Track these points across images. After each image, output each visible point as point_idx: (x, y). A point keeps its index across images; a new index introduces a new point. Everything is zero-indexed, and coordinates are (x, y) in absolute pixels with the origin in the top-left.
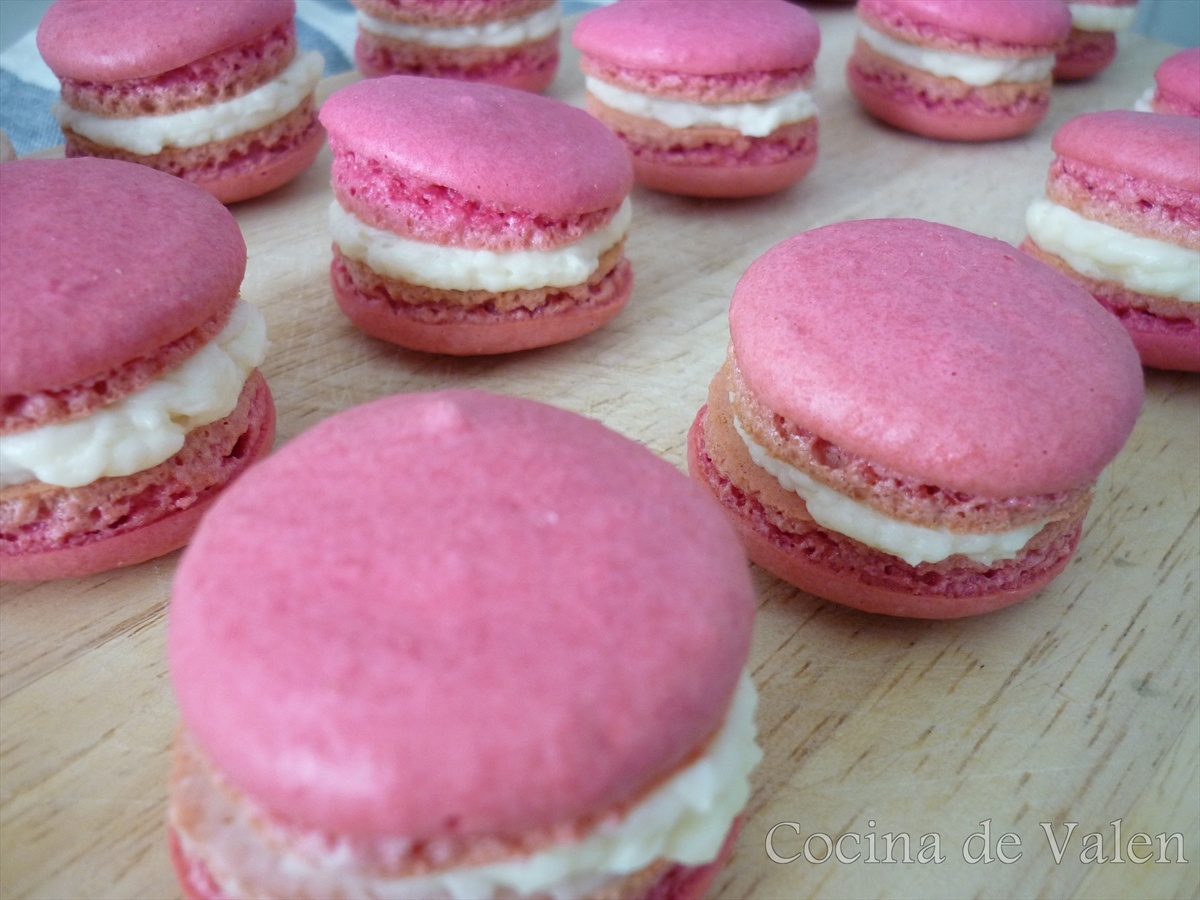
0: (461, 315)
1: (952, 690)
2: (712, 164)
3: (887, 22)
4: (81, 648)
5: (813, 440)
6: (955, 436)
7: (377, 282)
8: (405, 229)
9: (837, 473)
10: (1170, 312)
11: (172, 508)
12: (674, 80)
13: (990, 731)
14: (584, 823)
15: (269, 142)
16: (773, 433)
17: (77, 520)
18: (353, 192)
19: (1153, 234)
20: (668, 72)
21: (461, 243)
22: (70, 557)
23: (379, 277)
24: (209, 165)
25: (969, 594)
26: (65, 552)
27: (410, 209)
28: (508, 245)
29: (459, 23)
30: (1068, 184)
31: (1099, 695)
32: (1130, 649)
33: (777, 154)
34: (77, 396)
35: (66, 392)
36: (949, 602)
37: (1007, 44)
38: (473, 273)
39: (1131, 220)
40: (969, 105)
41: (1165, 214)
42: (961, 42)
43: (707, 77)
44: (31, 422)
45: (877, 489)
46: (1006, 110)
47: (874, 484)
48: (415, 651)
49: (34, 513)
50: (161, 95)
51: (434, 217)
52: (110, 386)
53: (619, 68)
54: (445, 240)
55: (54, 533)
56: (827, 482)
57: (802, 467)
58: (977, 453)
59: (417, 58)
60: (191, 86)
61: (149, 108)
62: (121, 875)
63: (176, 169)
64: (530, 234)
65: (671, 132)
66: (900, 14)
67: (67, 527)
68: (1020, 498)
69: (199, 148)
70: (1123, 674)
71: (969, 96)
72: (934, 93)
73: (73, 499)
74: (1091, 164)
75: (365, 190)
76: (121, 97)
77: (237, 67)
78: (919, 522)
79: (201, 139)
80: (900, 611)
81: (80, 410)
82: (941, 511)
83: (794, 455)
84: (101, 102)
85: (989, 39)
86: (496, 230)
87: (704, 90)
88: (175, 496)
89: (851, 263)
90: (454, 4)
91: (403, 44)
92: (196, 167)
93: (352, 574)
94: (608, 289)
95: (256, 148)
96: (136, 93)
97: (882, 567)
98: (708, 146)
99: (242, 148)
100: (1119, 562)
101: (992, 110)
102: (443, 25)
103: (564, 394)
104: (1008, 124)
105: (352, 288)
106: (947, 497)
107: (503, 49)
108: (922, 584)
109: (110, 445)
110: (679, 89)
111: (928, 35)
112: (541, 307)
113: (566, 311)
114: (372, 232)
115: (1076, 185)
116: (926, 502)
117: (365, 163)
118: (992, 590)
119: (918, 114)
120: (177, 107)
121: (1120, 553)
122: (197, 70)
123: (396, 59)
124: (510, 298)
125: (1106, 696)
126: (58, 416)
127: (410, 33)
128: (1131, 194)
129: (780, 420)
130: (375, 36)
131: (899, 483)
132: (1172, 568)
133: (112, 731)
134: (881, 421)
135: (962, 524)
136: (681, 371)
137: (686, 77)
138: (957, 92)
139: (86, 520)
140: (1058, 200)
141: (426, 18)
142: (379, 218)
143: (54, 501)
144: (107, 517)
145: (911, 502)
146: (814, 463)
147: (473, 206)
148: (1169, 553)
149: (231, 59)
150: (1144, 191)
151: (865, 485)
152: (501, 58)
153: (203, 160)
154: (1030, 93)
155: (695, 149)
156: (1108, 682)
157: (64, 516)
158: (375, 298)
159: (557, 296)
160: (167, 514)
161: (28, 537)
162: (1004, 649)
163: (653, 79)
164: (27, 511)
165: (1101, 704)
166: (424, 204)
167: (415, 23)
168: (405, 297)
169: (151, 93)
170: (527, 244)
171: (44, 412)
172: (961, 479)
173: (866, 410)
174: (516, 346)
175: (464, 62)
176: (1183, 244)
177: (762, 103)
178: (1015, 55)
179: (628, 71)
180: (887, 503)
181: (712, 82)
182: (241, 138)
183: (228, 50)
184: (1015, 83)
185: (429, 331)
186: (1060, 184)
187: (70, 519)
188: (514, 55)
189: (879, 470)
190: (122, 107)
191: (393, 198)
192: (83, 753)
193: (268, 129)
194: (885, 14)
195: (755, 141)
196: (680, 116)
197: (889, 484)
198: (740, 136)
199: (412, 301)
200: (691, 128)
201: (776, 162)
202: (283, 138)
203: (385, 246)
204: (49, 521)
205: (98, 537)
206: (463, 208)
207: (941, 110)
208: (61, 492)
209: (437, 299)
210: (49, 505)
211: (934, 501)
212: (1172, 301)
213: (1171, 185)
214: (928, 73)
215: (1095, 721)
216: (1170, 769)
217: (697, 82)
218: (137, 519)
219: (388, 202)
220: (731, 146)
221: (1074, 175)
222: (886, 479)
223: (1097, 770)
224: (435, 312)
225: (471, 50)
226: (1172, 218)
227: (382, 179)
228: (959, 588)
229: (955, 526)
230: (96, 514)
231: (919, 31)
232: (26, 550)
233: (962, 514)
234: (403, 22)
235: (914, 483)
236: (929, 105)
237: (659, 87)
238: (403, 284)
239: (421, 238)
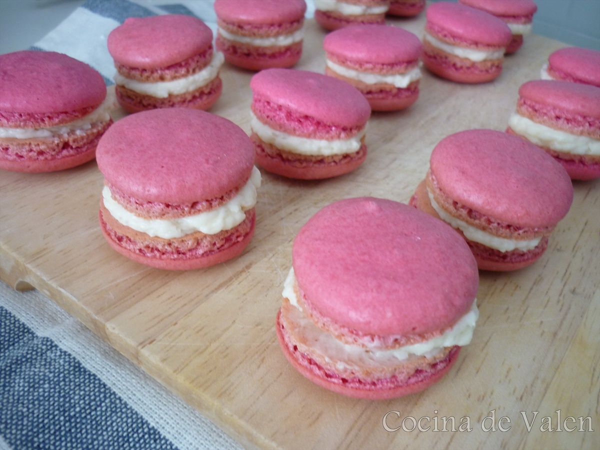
0: (311, 164)
1: (512, 295)
2: (383, 99)
3: (440, 35)
4: (210, 293)
5: (468, 210)
6: (520, 208)
7: (278, 152)
8: (293, 132)
9: (477, 222)
10: (567, 158)
11: (236, 241)
12: (369, 66)
13: (527, 308)
14: (442, 331)
15: (206, 91)
16: (452, 208)
17: (209, 246)
18: (268, 117)
19: (561, 129)
20: (367, 62)
21: (315, 137)
22: (205, 260)
23: (279, 150)
24: (184, 101)
25: (517, 262)
26: (203, 258)
27: (294, 124)
28: (332, 138)
29: (268, 36)
30: (527, 109)
31: (560, 295)
32: (567, 280)
33: (407, 94)
34: (215, 201)
35: (212, 200)
36: (511, 265)
37: (489, 45)
38: (320, 148)
39: (553, 124)
40: (472, 69)
41: (565, 122)
42: (471, 44)
43: (383, 65)
44: (199, 211)
45: (491, 226)
46: (487, 71)
47: (490, 225)
48: (395, 279)
49: (195, 244)
50: (168, 74)
51: (305, 128)
52: (225, 197)
53: (346, 60)
54: (309, 136)
55: (201, 251)
56: (473, 225)
57: (463, 220)
58: (528, 214)
59: (248, 50)
60: (179, 69)
61: (162, 79)
62: (259, 367)
63: (171, 103)
64: (340, 134)
65: (367, 86)
66: (446, 32)
67: (206, 249)
68: (539, 228)
69: (181, 95)
70: (567, 288)
71: (473, 65)
72: (459, 64)
73: (208, 239)
74: (536, 102)
75: (274, 117)
76: (151, 75)
77: (198, 62)
78: (505, 237)
79: (183, 91)
80: (494, 269)
81: (216, 206)
82: (512, 233)
83: (460, 215)
84: (141, 76)
85: (481, 43)
86: (328, 132)
87: (381, 69)
88: (238, 237)
89: (474, 148)
90: (267, 29)
91: (243, 44)
92: (179, 102)
93: (366, 257)
94: (361, 154)
95: (202, 93)
96: (158, 73)
97: (488, 253)
98: (381, 91)
99: (197, 94)
100: (558, 250)
101: (482, 71)
102: (262, 37)
103: (348, 194)
104: (488, 77)
105: (264, 154)
106: (514, 229)
107: (285, 47)
108: (501, 259)
109: (224, 219)
110: (372, 69)
111: (458, 41)
112: (340, 161)
113: (348, 163)
114: (277, 133)
115: (530, 110)
116: (508, 230)
117: (276, 106)
118: (524, 260)
119: (452, 73)
120: (174, 78)
121: (558, 247)
122: (183, 64)
123: (239, 51)
124: (330, 158)
125: (562, 295)
126: (209, 209)
127: (246, 40)
128: (553, 114)
129: (455, 203)
130: (229, 41)
131: (499, 224)
132: (576, 251)
133: (234, 321)
134: (495, 204)
135: (520, 238)
136: (388, 184)
137: (375, 64)
138: (468, 64)
139: (212, 246)
140: (523, 115)
141: (254, 34)
142: (281, 127)
143: (202, 240)
144: (218, 245)
145: (502, 231)
146: (469, 218)
147: (318, 123)
148: (575, 247)
149: (196, 59)
150: (558, 113)
151: (487, 225)
152: (283, 50)
153: (182, 100)
154: (496, 64)
155: (377, 93)
156: (562, 291)
157: (205, 245)
158: (275, 158)
159: (346, 156)
160: (234, 244)
161: (191, 254)
162: (526, 281)
163: (361, 65)
164: (193, 244)
165: (561, 298)
166: (300, 122)
167: (250, 36)
168: (290, 158)
169: (164, 73)
170: (339, 137)
171: (205, 208)
172: (522, 222)
173: (490, 200)
174: (330, 175)
175: (269, 52)
176: (572, 133)
177: (402, 74)
178: (491, 49)
179: (350, 61)
180: (494, 231)
181: (385, 67)
182: (197, 90)
183: (195, 55)
184: (491, 60)
185: (299, 171)
186: (524, 109)
187: (207, 246)
188: (288, 49)
189: (493, 220)
190: (151, 78)
191: (288, 120)
192: (228, 329)
193: (207, 86)
194: (439, 32)
195: (399, 89)
196: (371, 79)
197: (496, 225)
198: (394, 87)
199: (292, 159)
200: (375, 84)
201: (407, 97)
202: (211, 89)
203: (284, 138)
204: (200, 247)
205: (213, 253)
206: (315, 124)
207: (462, 71)
208: (205, 236)
209: (303, 158)
210: (200, 241)
211: (510, 230)
212: (568, 154)
213: (568, 111)
214: (457, 56)
215: (560, 304)
216: (587, 318)
217: (380, 66)
218: (226, 246)
219: (286, 121)
220: (391, 91)
221: (530, 106)
222: (494, 223)
223: (564, 319)
224: (301, 163)
225: (272, 47)
226: (568, 123)
227: (282, 113)
228: (513, 260)
229: (516, 238)
230: (215, 244)
231: (454, 39)
232: (189, 258)
233: (519, 234)
234: (244, 35)
235: (505, 224)
236: (457, 69)
237: (363, 68)
238: (290, 153)
239: (299, 136)
